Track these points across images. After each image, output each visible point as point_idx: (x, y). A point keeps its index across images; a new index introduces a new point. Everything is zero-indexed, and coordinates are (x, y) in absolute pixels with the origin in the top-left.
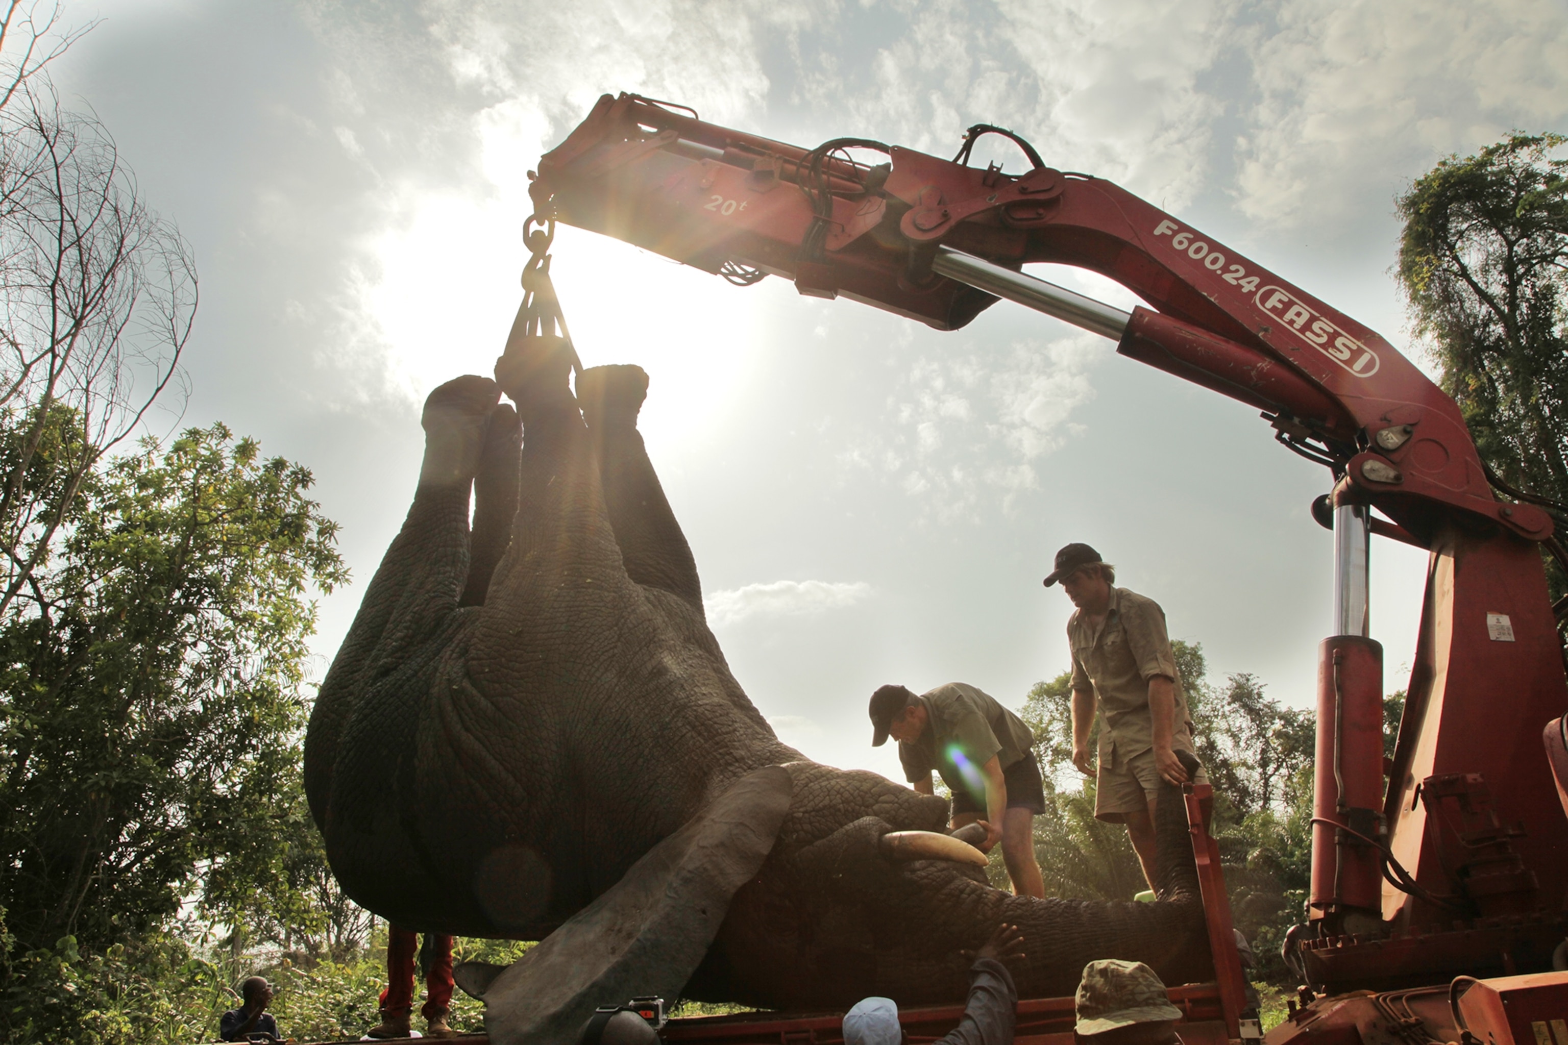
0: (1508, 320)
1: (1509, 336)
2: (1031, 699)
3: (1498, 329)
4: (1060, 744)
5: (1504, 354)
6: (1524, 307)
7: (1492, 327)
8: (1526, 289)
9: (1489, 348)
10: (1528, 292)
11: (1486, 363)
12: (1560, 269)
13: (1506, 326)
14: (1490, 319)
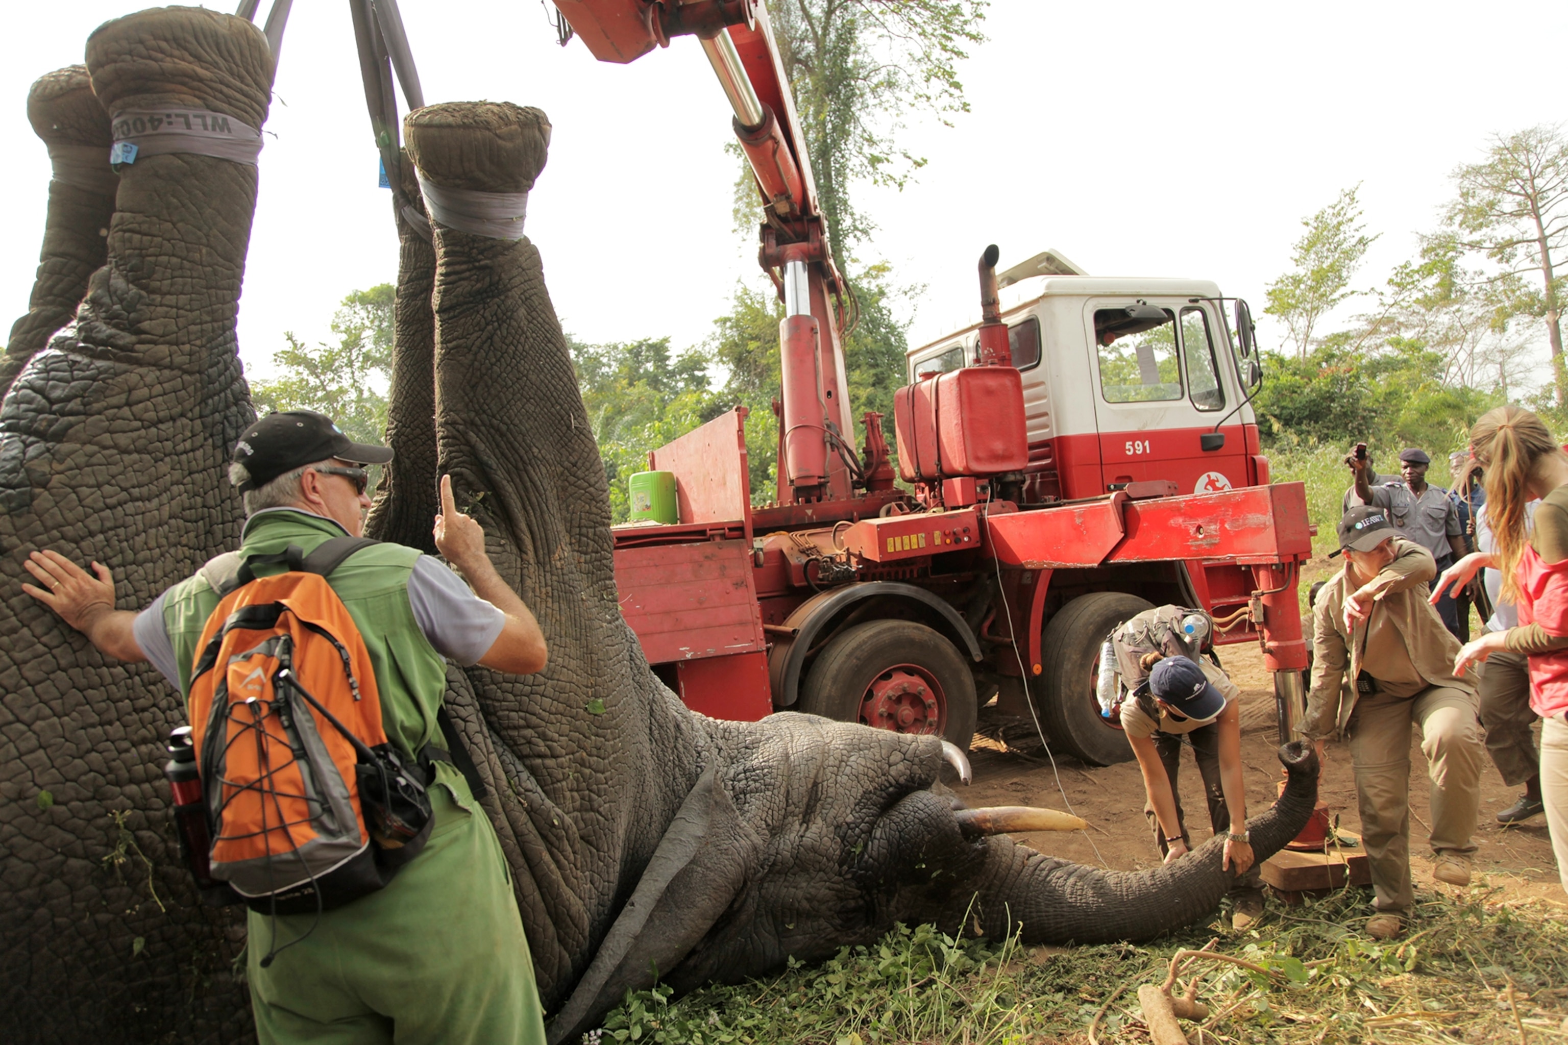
0: (819, 42)
1: (817, 56)
2: (345, 305)
3: (810, 47)
4: (370, 351)
5: (810, 70)
6: (833, 36)
7: (806, 44)
8: (837, 21)
9: (799, 61)
10: (839, 22)
11: (795, 73)
12: (864, 9)
13: (817, 46)
14: (806, 37)
